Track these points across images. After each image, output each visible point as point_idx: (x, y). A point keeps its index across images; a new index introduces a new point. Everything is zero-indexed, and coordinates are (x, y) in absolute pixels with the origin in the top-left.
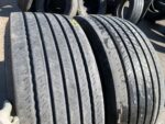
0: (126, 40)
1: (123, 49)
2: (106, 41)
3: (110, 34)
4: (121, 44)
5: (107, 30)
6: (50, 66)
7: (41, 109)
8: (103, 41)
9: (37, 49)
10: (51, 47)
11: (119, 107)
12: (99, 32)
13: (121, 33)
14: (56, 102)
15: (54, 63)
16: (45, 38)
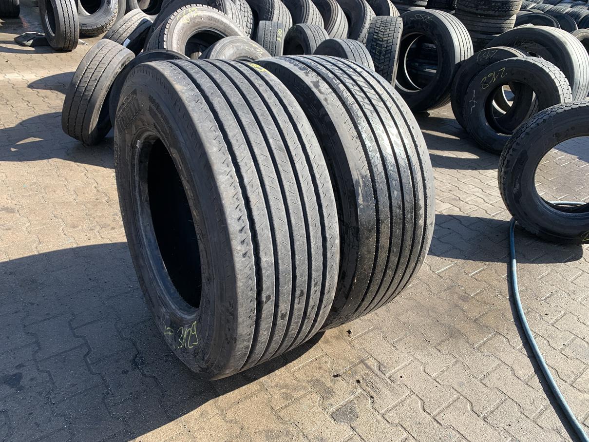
0: (349, 82)
1: (346, 94)
2: (316, 85)
3: (319, 74)
4: (341, 86)
5: (314, 70)
6: (244, 123)
7: (244, 174)
8: (311, 85)
9: (219, 102)
10: (236, 98)
11: (355, 175)
12: (301, 74)
13: (338, 72)
14: (262, 168)
15: (247, 118)
16: (224, 88)
